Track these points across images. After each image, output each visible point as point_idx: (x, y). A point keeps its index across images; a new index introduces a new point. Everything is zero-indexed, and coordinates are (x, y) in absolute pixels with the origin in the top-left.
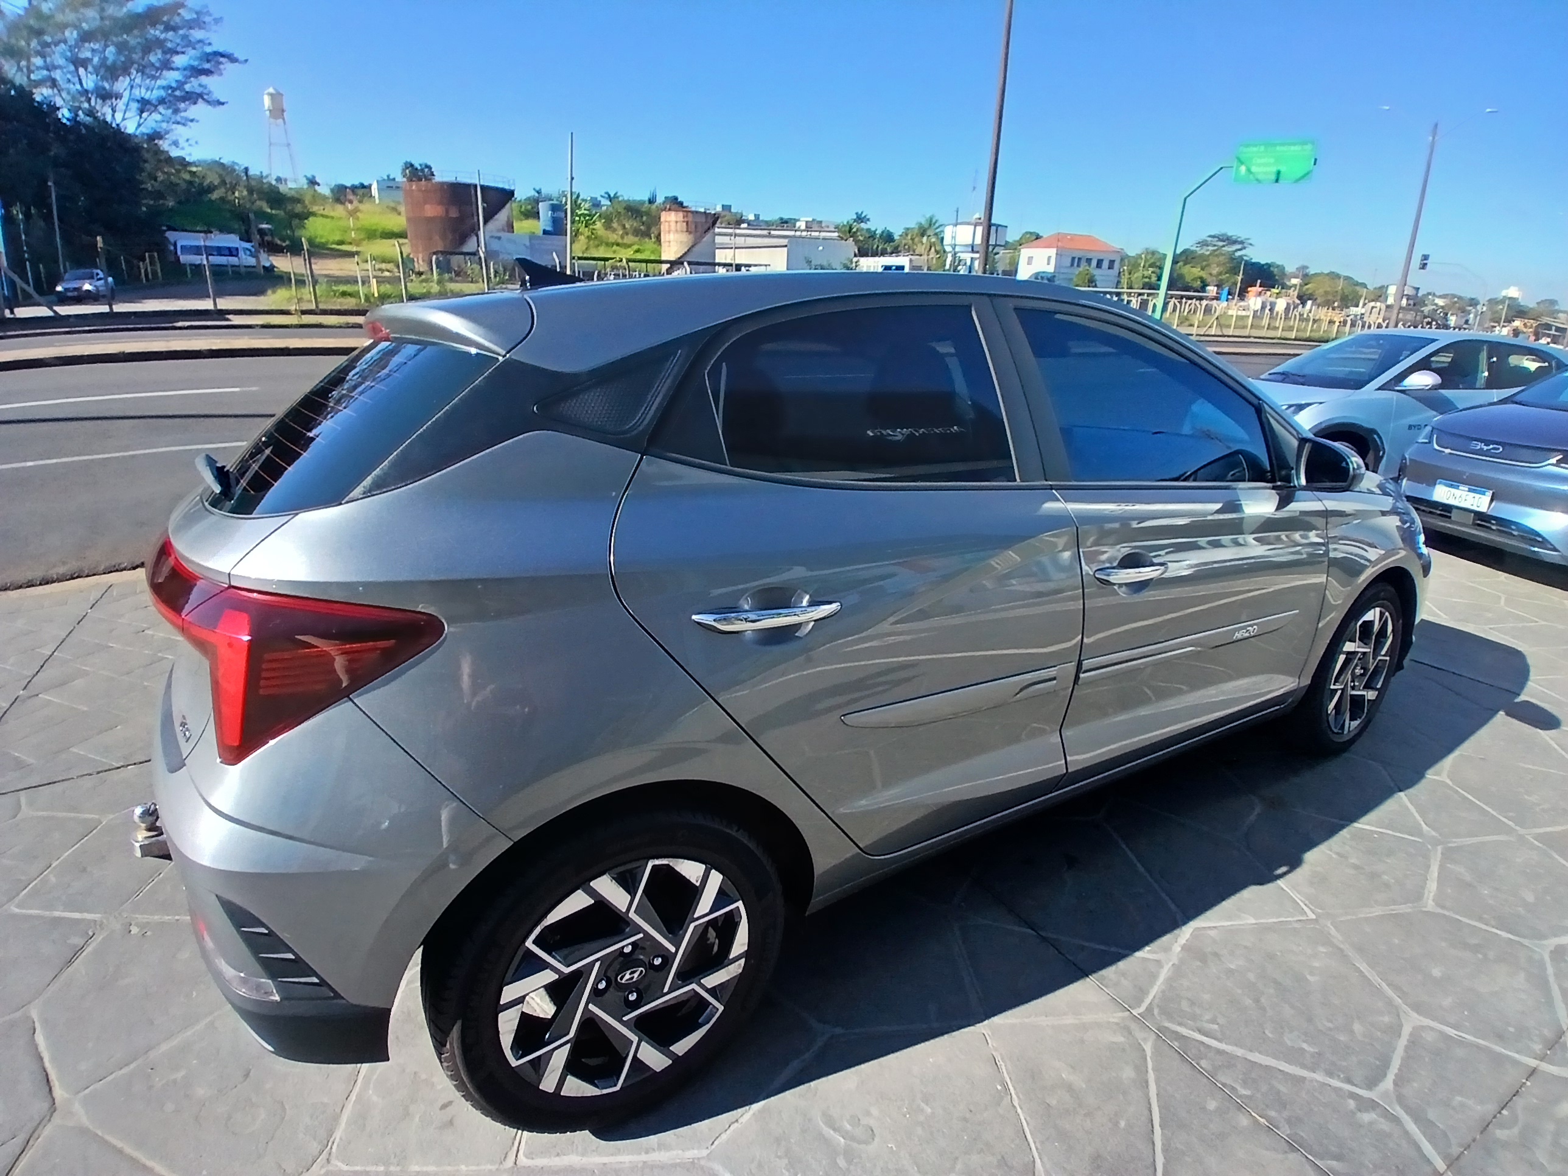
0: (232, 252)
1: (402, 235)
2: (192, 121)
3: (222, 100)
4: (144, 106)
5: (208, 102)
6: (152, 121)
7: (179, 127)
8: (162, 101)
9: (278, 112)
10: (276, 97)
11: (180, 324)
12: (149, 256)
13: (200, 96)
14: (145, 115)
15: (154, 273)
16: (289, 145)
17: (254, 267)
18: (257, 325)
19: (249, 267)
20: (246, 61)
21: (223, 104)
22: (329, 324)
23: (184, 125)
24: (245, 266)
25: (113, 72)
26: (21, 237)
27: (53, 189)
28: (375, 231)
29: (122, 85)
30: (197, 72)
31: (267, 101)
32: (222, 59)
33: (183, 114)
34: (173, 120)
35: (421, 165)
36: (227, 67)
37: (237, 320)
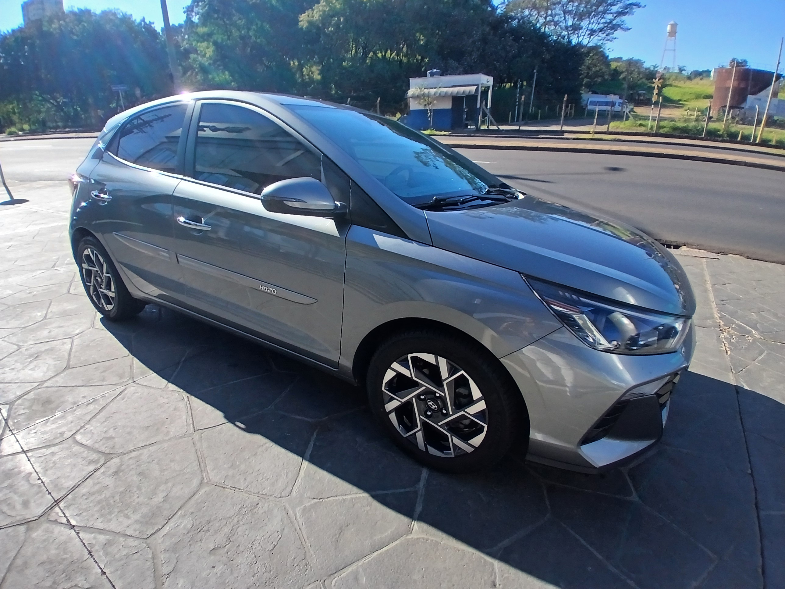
0: (613, 104)
1: (708, 97)
2: (615, 38)
3: (629, 28)
4: (592, 32)
5: (622, 28)
6: (595, 41)
7: (609, 42)
8: (601, 30)
9: (673, 33)
10: (674, 26)
11: (540, 136)
12: (571, 106)
13: (619, 26)
14: (592, 37)
15: (571, 113)
16: (674, 50)
17: (620, 112)
18: (572, 138)
19: (617, 112)
20: (645, 6)
21: (629, 29)
22: (606, 139)
23: (611, 41)
24: (615, 111)
25: (581, 16)
26: (516, 95)
27: (536, 74)
28: (701, 94)
29: (585, 23)
30: (620, 14)
31: (669, 28)
32: (634, 7)
33: (611, 36)
34: (606, 39)
35: (741, 60)
36: (636, 10)
37: (566, 135)
